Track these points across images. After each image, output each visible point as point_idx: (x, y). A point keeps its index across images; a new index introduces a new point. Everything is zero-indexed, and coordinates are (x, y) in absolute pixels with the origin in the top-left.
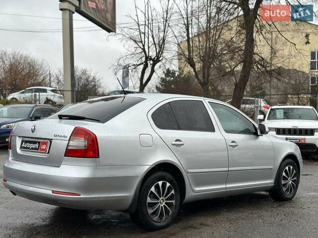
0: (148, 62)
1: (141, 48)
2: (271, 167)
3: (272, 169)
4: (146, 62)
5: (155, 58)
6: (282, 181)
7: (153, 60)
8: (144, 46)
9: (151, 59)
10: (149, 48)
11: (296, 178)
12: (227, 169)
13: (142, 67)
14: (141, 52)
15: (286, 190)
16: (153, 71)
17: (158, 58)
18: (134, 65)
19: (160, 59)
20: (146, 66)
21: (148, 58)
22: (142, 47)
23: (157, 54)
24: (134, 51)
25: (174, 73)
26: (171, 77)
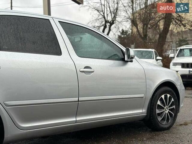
0: (107, 24)
1: (101, 15)
2: (142, 95)
3: (142, 97)
4: (105, 24)
5: (111, 21)
6: (157, 110)
7: (110, 23)
8: (104, 14)
9: (108, 22)
10: (107, 15)
11: (174, 107)
12: (76, 99)
13: (103, 27)
14: (102, 18)
15: (162, 120)
16: (110, 30)
17: (113, 21)
18: (98, 26)
19: (114, 22)
20: (105, 27)
21: (106, 22)
22: (103, 15)
23: (112, 19)
24: (97, 17)
25: (127, 32)
26: (125, 35)
